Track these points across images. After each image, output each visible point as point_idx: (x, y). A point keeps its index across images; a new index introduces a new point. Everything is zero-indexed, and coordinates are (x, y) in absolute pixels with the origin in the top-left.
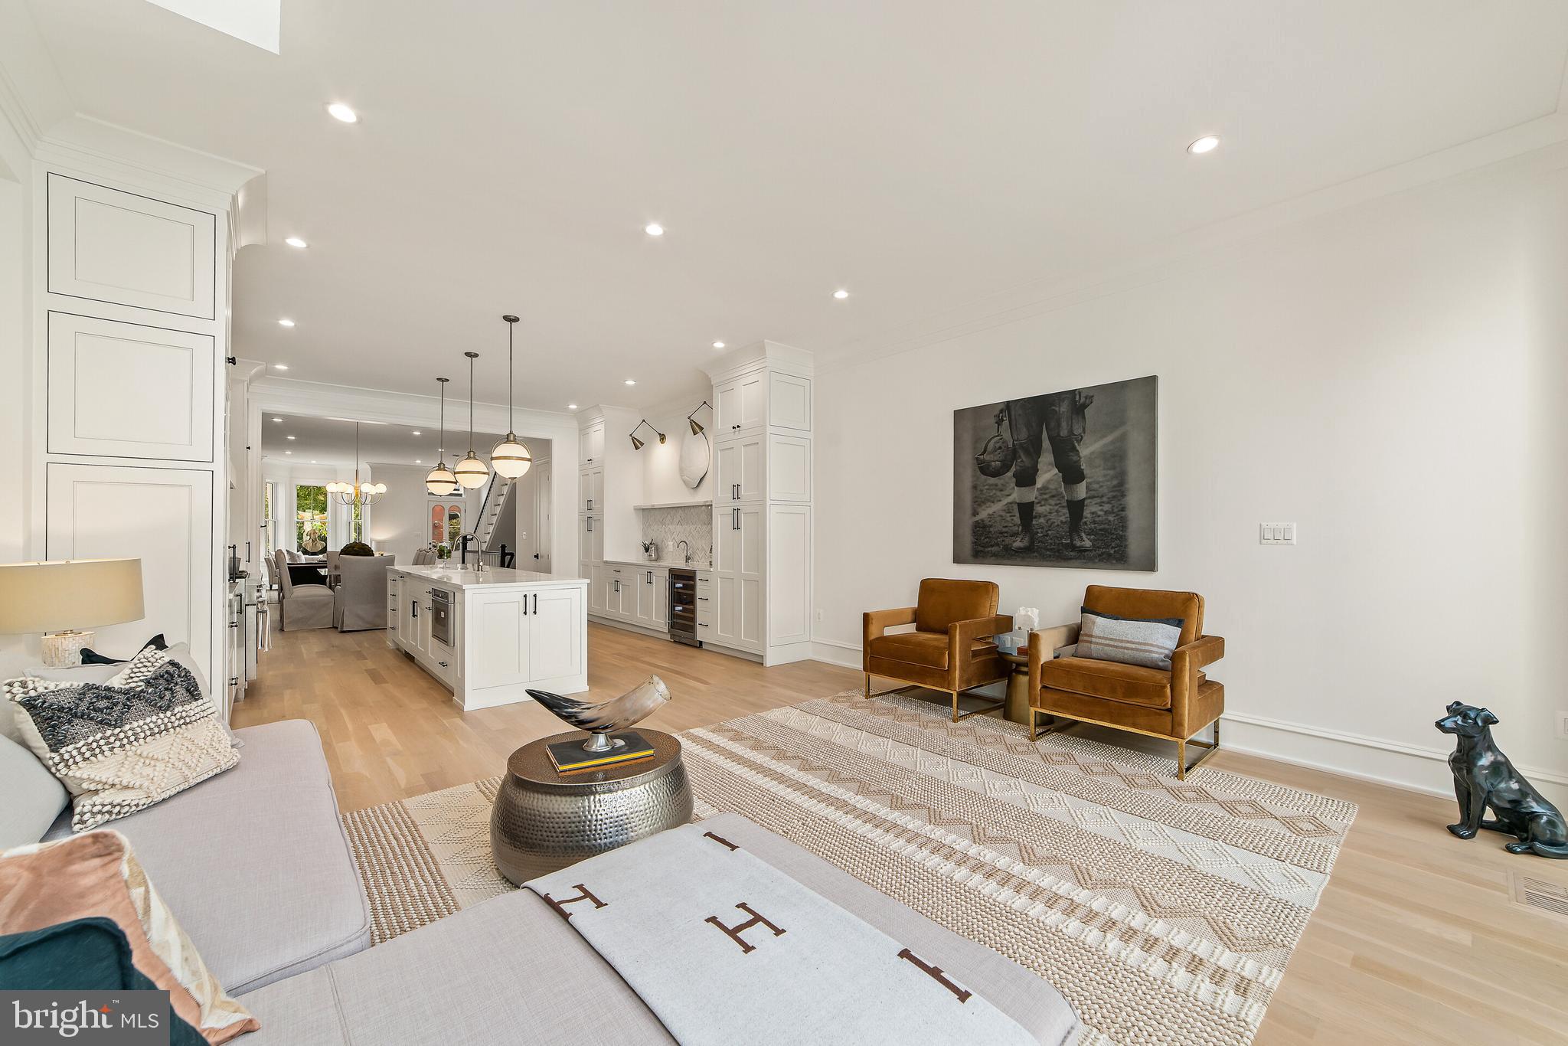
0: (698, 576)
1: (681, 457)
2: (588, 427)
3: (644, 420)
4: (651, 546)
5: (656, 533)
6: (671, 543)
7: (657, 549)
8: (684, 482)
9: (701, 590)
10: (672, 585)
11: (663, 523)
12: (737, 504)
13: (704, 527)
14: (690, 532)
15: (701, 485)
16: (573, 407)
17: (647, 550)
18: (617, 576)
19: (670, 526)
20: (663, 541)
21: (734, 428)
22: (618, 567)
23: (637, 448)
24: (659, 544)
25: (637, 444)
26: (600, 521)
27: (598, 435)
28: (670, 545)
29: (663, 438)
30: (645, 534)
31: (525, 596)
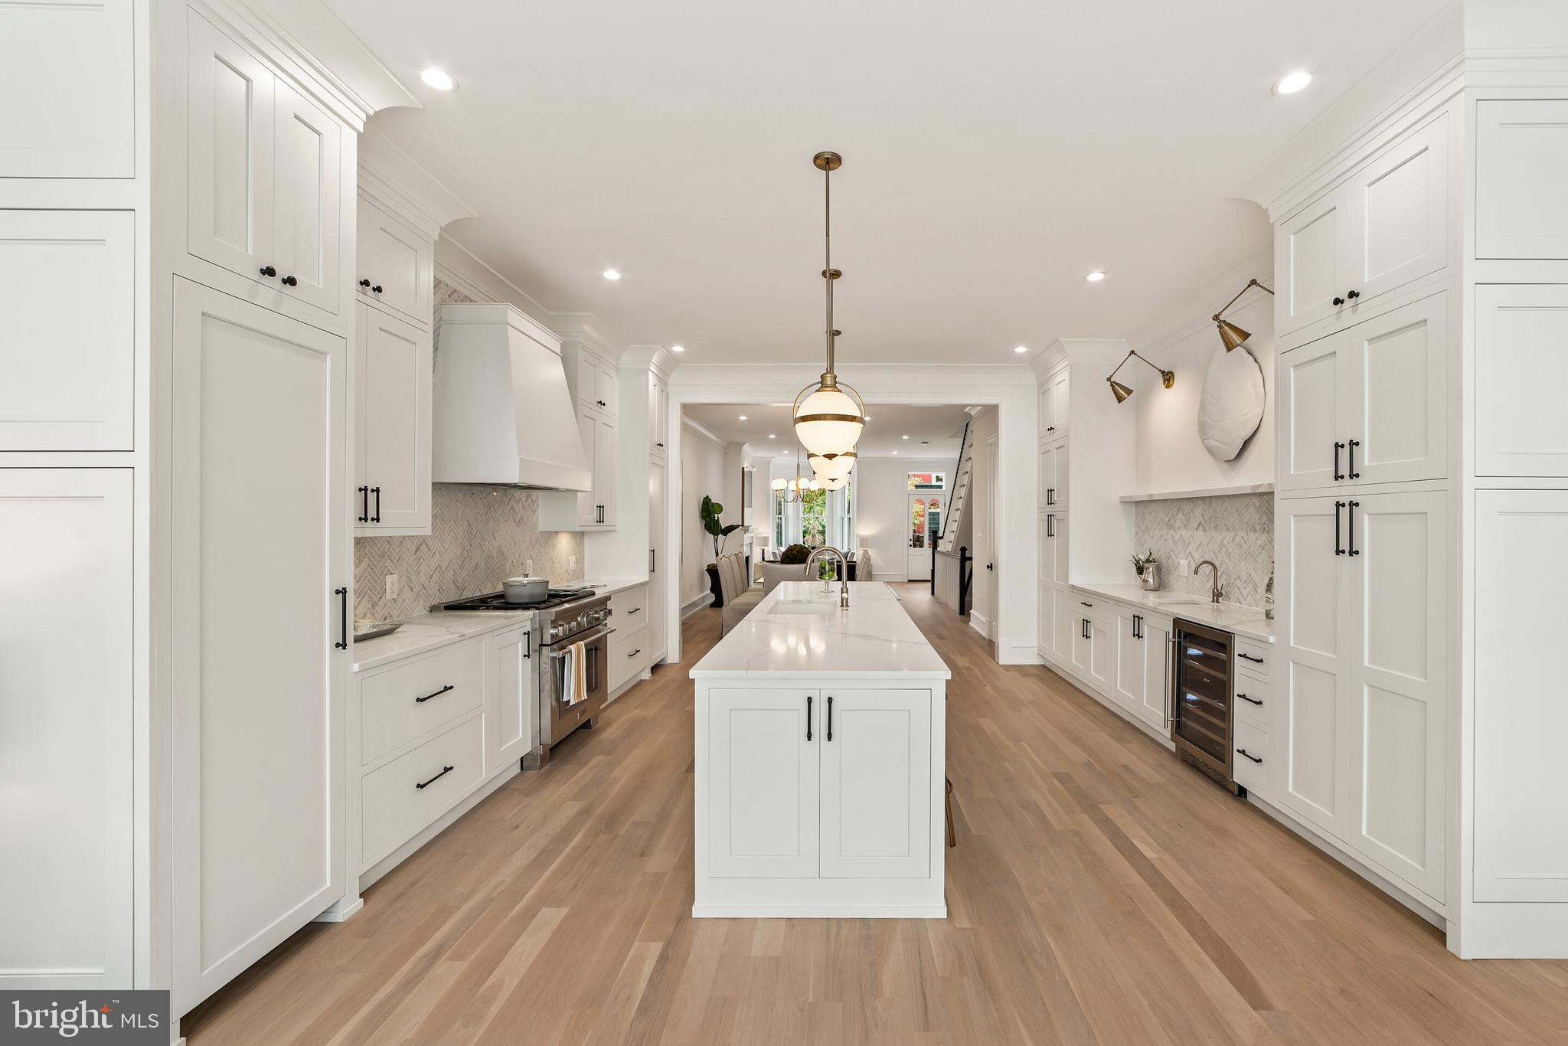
0: (1239, 647)
1: (1203, 406)
2: (1049, 379)
3: (1133, 352)
4: (1146, 565)
5: (1157, 544)
6: (1183, 562)
7: (1159, 570)
8: (1207, 448)
9: (1243, 677)
10: (1180, 652)
11: (1169, 526)
12: (1347, 490)
13: (1252, 536)
14: (1222, 545)
15: (1246, 454)
16: (1021, 350)
17: (1140, 570)
18: (1087, 613)
19: (1183, 532)
20: (1169, 557)
21: (1337, 302)
22: (1088, 599)
23: (1120, 399)
24: (1164, 561)
25: (1120, 393)
26: (1065, 521)
27: (1061, 388)
28: (1183, 566)
29: (1168, 378)
30: (1139, 543)
31: (810, 700)
